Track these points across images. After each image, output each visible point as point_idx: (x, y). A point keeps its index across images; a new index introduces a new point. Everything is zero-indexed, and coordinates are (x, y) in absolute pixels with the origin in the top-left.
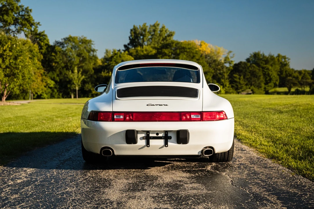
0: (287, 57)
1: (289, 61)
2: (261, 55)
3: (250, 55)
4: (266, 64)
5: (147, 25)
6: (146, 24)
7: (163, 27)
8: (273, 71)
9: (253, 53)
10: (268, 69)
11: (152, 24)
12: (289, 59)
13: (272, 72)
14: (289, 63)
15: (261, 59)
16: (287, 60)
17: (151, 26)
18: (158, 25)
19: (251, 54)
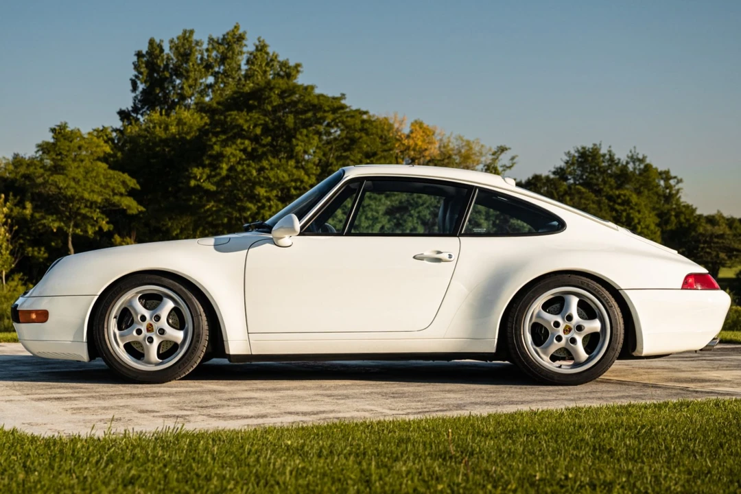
0: (673, 174)
1: (680, 185)
2: (604, 156)
3: (566, 158)
4: (619, 187)
5: (195, 37)
6: (192, 32)
7: (261, 48)
8: (644, 209)
9: (578, 151)
10: (627, 202)
11: (218, 35)
12: (680, 181)
13: (639, 212)
14: (678, 191)
15: (603, 171)
16: (672, 182)
17: (211, 40)
18: (241, 38)
19: (568, 154)
